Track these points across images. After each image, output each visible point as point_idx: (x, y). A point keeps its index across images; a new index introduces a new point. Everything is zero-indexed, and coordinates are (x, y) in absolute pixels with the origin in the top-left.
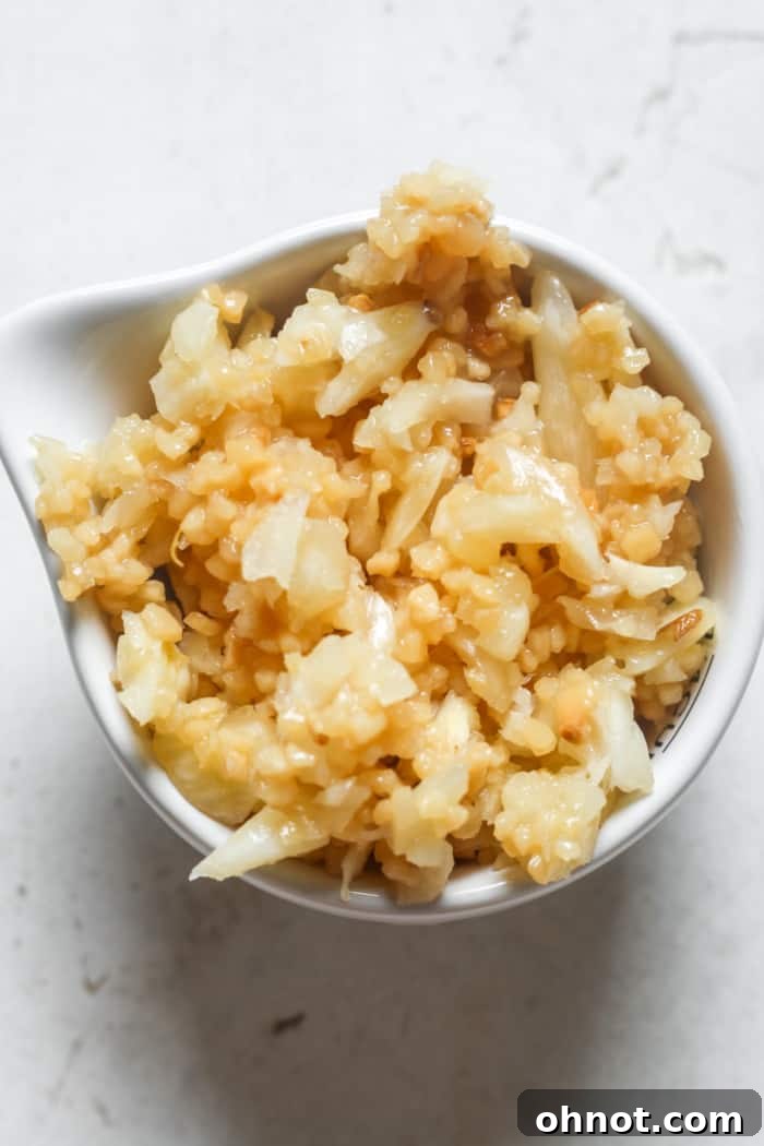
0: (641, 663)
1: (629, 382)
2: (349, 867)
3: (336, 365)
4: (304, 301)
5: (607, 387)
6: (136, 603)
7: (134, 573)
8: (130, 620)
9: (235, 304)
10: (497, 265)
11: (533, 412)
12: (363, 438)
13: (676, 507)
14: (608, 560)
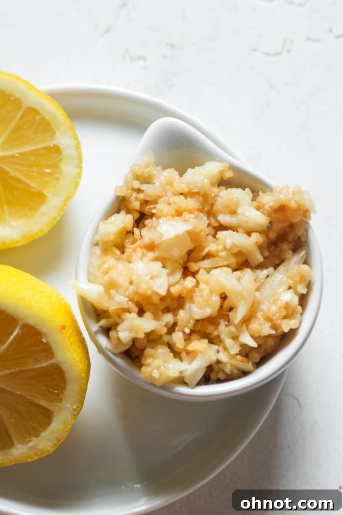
0: (223, 357)
1: (296, 293)
2: (103, 322)
3: (234, 212)
4: (244, 190)
5: (290, 288)
6: (128, 212)
7: (136, 205)
8: (123, 213)
9: (229, 174)
10: (296, 232)
11: (266, 276)
12: (221, 234)
13: (273, 332)
14: (242, 324)
